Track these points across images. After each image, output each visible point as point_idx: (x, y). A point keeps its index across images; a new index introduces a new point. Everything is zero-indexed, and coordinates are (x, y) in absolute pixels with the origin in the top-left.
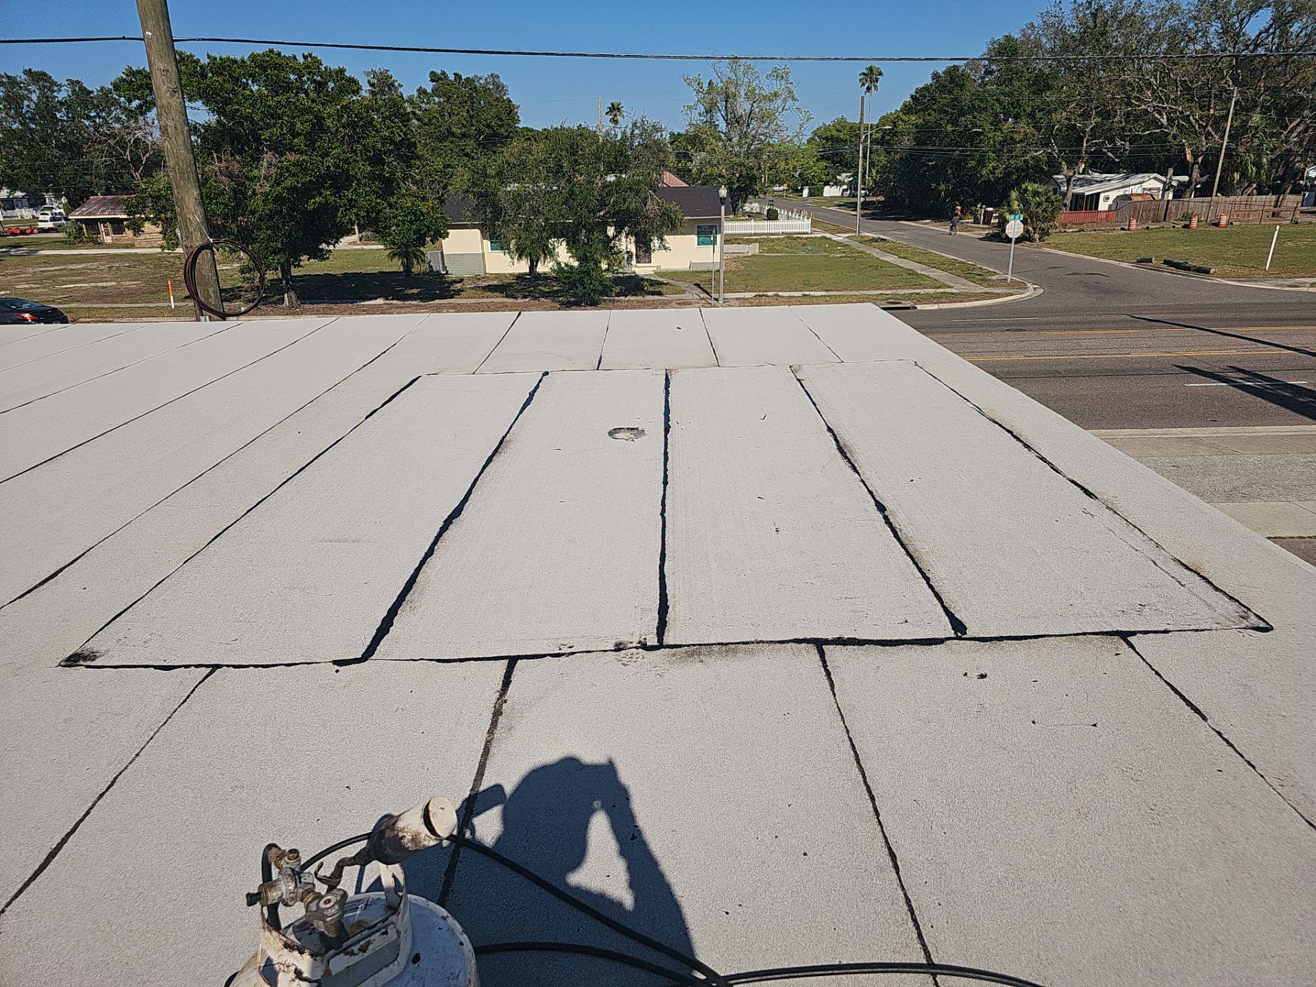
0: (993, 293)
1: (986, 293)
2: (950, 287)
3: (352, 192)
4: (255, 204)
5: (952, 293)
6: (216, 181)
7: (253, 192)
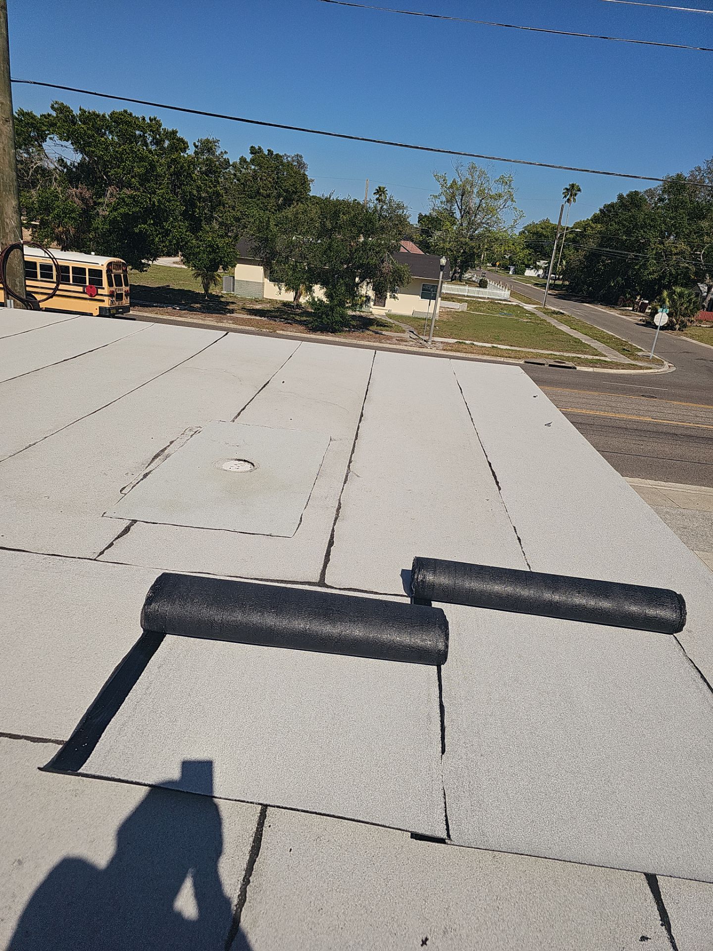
0: (636, 365)
1: (631, 364)
3: (169, 224)
4: (97, 223)
5: (605, 361)
6: (72, 202)
7: (98, 214)
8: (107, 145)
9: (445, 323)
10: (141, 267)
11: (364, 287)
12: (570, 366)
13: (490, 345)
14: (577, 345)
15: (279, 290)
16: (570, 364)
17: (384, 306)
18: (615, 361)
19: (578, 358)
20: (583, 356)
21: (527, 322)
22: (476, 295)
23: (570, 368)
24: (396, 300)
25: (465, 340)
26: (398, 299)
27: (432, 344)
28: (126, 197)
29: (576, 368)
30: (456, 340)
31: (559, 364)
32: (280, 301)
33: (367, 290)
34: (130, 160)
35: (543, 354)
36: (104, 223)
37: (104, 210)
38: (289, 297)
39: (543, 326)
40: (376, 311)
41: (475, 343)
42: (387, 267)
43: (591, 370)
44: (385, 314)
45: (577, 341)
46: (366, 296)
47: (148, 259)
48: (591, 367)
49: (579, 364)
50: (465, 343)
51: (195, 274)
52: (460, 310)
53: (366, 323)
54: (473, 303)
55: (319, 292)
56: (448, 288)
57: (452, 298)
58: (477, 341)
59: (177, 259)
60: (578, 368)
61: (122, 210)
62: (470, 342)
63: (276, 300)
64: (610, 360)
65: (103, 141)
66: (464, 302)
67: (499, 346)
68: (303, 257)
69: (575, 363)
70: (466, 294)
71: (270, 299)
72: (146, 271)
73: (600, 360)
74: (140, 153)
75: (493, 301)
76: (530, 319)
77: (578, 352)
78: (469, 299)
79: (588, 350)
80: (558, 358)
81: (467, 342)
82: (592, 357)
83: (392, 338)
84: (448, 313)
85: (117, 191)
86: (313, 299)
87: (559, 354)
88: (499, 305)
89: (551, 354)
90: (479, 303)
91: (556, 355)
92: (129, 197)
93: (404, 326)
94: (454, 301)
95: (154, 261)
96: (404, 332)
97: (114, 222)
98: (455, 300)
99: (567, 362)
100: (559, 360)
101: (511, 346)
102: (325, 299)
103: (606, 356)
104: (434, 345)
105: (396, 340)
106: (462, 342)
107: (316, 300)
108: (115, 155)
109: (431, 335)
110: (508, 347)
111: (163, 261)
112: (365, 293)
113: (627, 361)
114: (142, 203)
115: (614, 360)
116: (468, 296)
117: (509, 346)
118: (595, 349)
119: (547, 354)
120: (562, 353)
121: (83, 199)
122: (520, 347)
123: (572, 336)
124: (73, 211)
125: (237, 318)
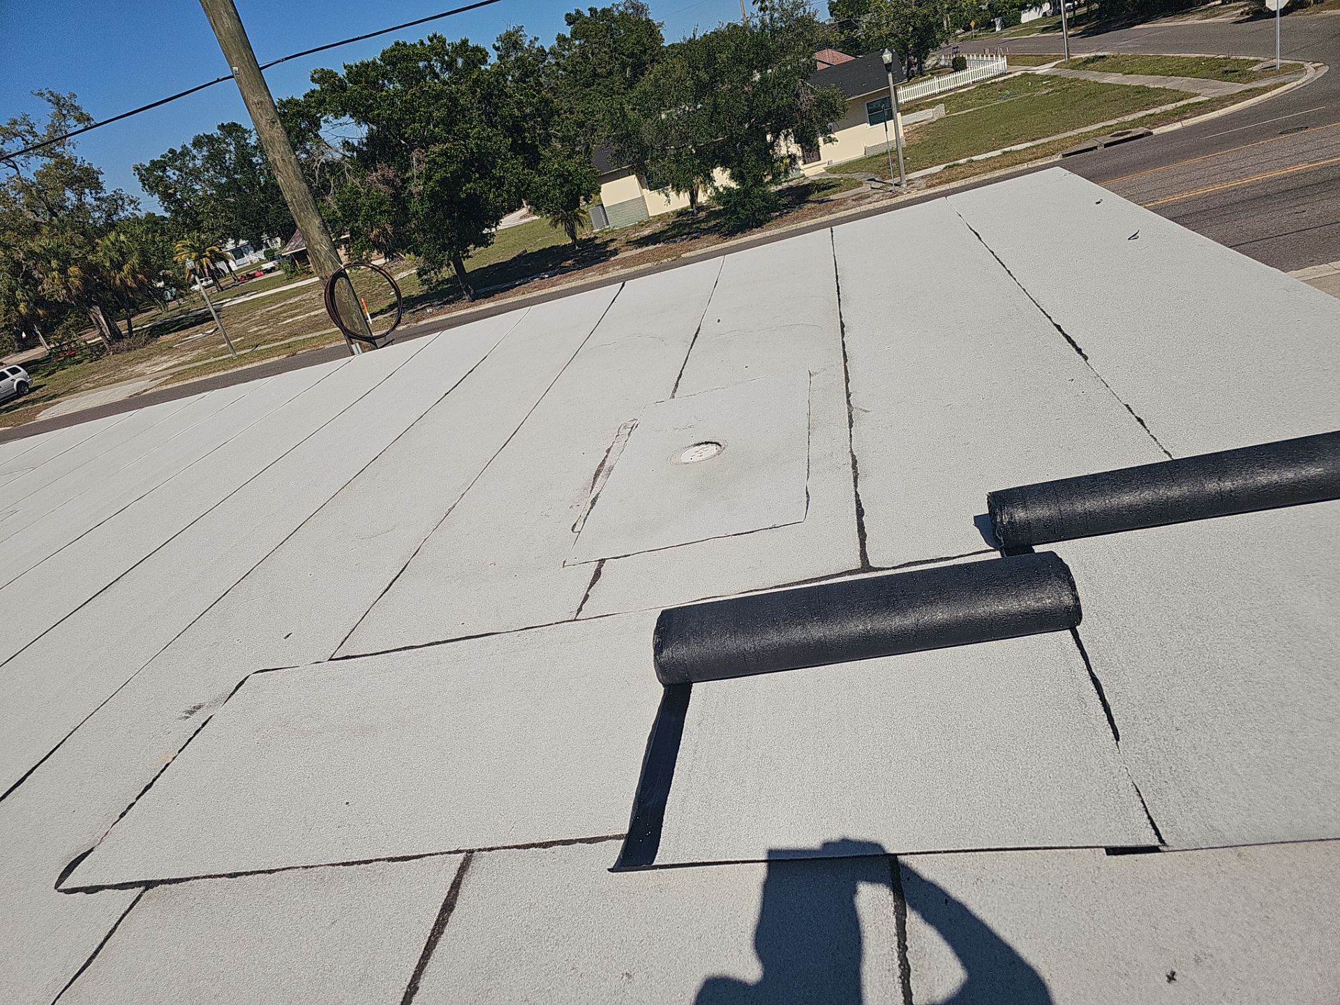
0: (1256, 89)
1: (1246, 91)
2: (1196, 95)
3: (499, 169)
4: (414, 206)
5: (1199, 103)
6: (377, 192)
7: (411, 193)
8: (391, 99)
9: (918, 146)
10: (484, 241)
11: (782, 143)
12: (1140, 133)
13: (998, 152)
14: (1143, 97)
15: (666, 198)
16: (1141, 130)
17: (820, 159)
18: (1217, 96)
19: (1151, 115)
20: (1157, 110)
21: (1048, 93)
22: (952, 86)
23: (1141, 136)
24: (835, 143)
25: (957, 160)
26: (837, 141)
27: (908, 185)
28: (436, 156)
29: (1151, 134)
30: (944, 166)
31: (1121, 138)
32: (673, 212)
33: (788, 147)
34: (424, 106)
35: (1089, 132)
36: (422, 201)
37: (416, 186)
38: (681, 201)
39: (1076, 89)
40: (810, 171)
41: (974, 158)
42: (807, 99)
43: (1178, 126)
44: (824, 171)
45: (1141, 90)
46: (789, 156)
47: (490, 227)
48: (1177, 121)
49: (1156, 125)
50: (958, 165)
51: (552, 222)
52: (936, 118)
53: (802, 195)
54: (952, 99)
55: (722, 178)
56: (905, 94)
57: (917, 106)
58: (976, 154)
59: (524, 211)
60: (1155, 131)
61: (437, 176)
62: (966, 160)
63: (667, 213)
64: (1207, 98)
65: (385, 96)
66: (937, 104)
67: (1014, 148)
68: (684, 137)
69: (1148, 126)
70: (937, 91)
71: (659, 216)
72: (493, 243)
73: (1188, 105)
74: (433, 90)
75: (982, 85)
76: (1051, 87)
77: (1147, 106)
78: (945, 96)
79: (1163, 97)
80: (1116, 130)
81: (961, 161)
82: (1174, 105)
83: (845, 200)
84: (917, 131)
85: (423, 153)
86: (716, 189)
87: (1116, 122)
88: (995, 87)
89: (1104, 127)
90: (962, 95)
91: (1111, 126)
92: (440, 155)
93: (857, 176)
94: (922, 110)
95: (498, 226)
96: (860, 184)
97: (433, 195)
98: (922, 107)
99: (1133, 130)
100: (1120, 132)
101: (1034, 140)
102: (733, 185)
103: (1199, 95)
104: (911, 186)
105: (853, 200)
106: (954, 165)
107: (721, 190)
108: (405, 107)
109: (903, 172)
110: (1029, 144)
111: (508, 221)
112: (786, 153)
113: (1239, 88)
114: (457, 156)
115: (1213, 96)
116: (940, 93)
117: (1029, 141)
118: (1174, 90)
119: (1096, 130)
120: (1120, 119)
121: (387, 182)
122: (1048, 136)
123: (1130, 86)
124: (381, 203)
125: (625, 258)
